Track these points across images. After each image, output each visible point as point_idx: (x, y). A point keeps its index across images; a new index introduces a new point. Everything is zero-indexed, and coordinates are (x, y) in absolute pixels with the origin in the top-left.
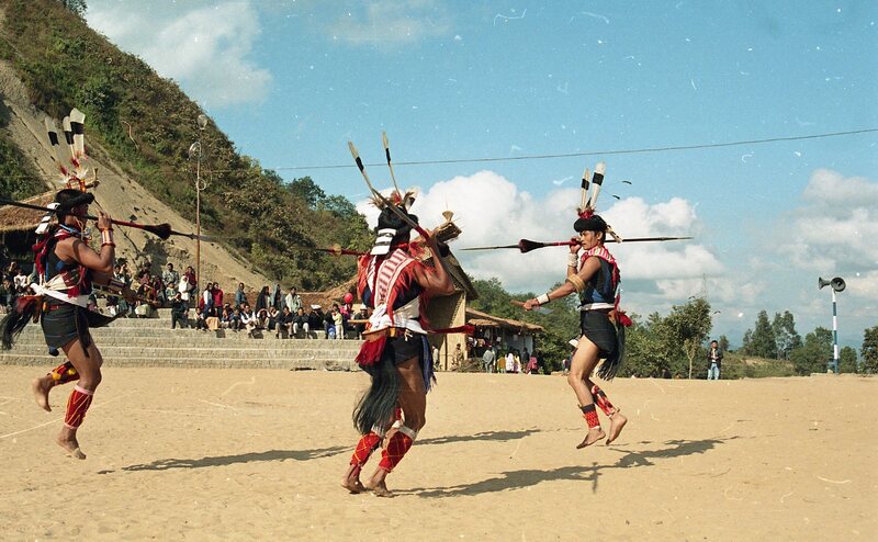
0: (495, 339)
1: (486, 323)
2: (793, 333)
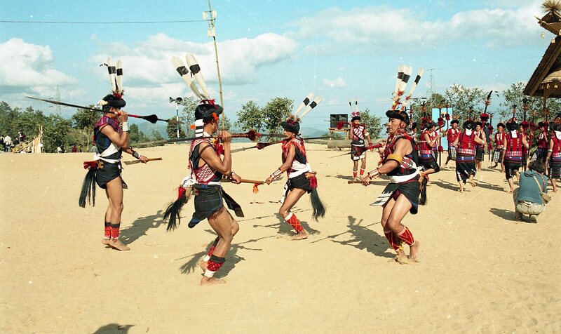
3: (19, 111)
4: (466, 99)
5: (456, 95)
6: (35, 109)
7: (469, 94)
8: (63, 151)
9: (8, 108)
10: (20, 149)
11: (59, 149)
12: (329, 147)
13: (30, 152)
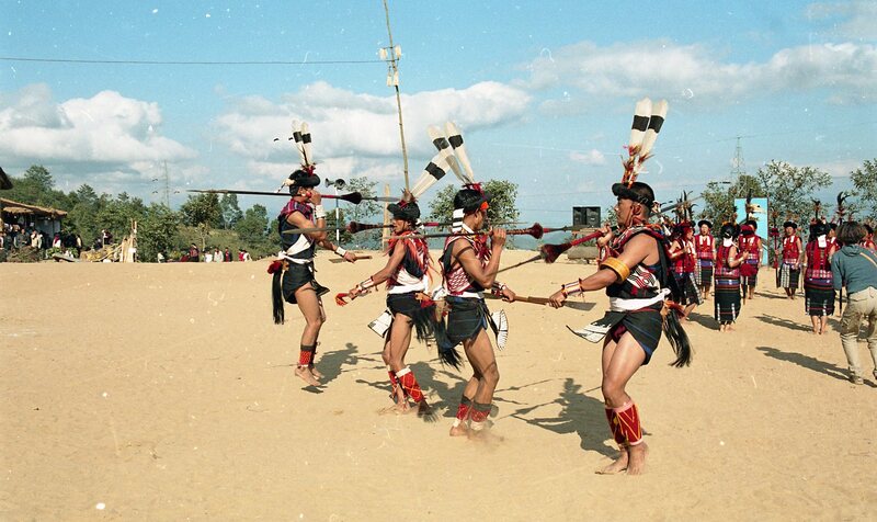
0: (28, 224)
1: (21, 210)
2: (237, 209)
3: (109, 199)
4: (791, 185)
5: (775, 177)
6: (132, 196)
7: (796, 176)
8: (166, 259)
9: (93, 195)
10: (103, 255)
11: (160, 256)
12: (570, 258)
13: (118, 261)
